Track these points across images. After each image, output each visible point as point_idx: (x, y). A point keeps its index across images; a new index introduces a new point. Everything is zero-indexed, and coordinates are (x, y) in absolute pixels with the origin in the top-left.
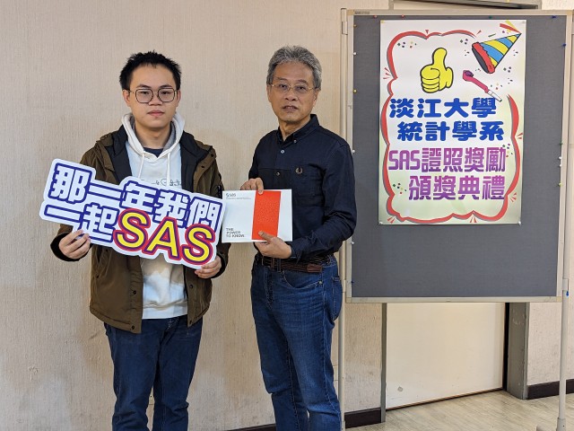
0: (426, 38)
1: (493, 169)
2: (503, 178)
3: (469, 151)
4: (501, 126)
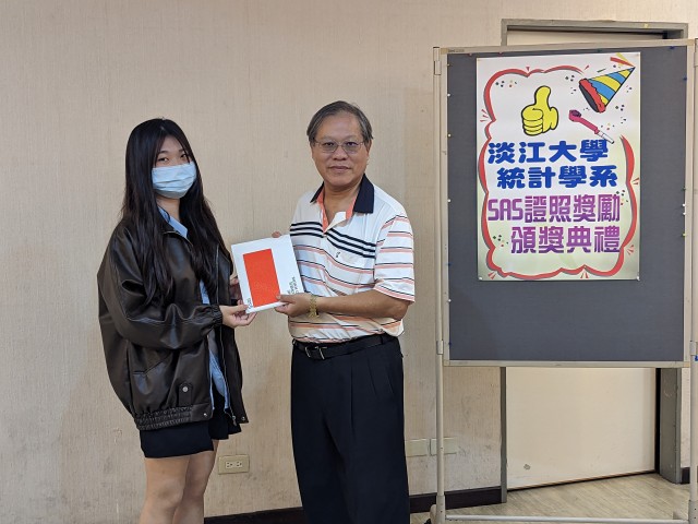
0: (527, 76)
1: (606, 219)
2: (618, 228)
3: (578, 199)
4: (613, 171)
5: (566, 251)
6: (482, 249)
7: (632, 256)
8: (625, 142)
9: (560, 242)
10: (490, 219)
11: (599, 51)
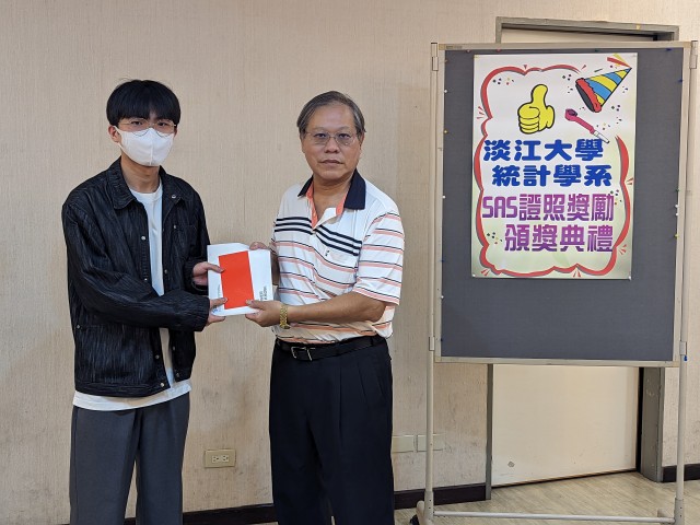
0: (524, 74)
1: (600, 218)
2: (611, 228)
3: (572, 198)
4: (608, 171)
5: (559, 250)
6: (476, 246)
7: (625, 256)
8: (620, 142)
9: (553, 241)
10: (485, 216)
11: (596, 51)
